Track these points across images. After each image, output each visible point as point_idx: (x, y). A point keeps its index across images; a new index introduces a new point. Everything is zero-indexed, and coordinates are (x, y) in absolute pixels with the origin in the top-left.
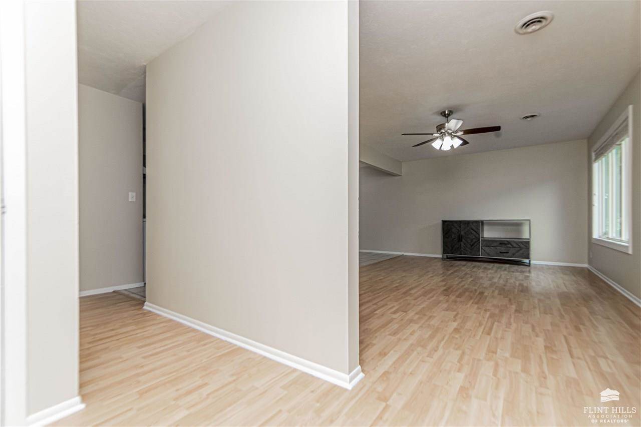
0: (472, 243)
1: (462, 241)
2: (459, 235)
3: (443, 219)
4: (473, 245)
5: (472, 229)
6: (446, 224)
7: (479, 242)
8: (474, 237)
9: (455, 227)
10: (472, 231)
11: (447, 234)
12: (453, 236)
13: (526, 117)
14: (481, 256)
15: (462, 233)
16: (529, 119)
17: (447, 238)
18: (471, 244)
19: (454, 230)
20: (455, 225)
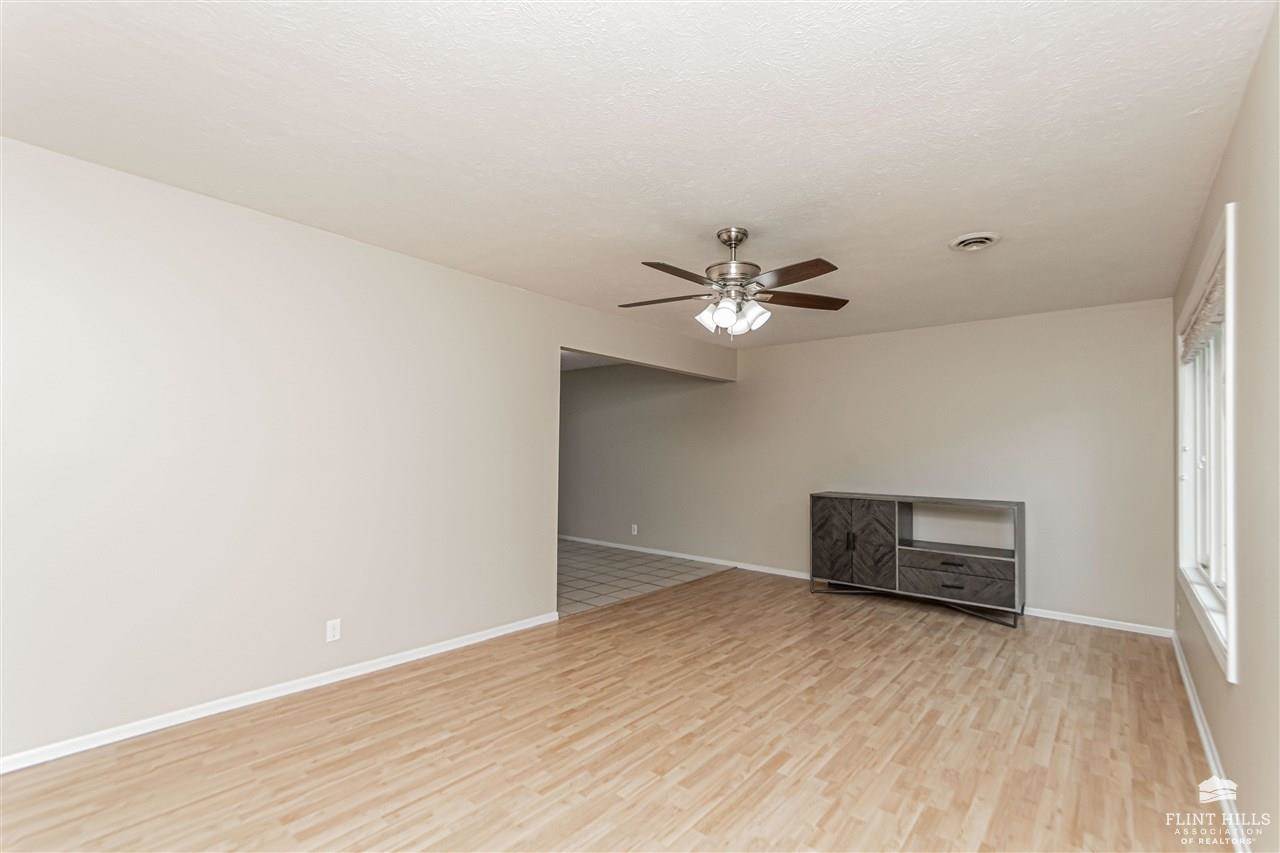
0: (878, 556)
1: (854, 548)
2: (848, 534)
3: (816, 491)
4: (879, 561)
5: (877, 520)
6: (820, 504)
7: (894, 555)
8: (882, 541)
9: (840, 514)
10: (877, 526)
11: (820, 528)
12: (835, 535)
13: (965, 243)
14: (897, 591)
15: (854, 530)
16: (975, 248)
17: (822, 538)
18: (877, 558)
19: (836, 521)
20: (840, 508)
